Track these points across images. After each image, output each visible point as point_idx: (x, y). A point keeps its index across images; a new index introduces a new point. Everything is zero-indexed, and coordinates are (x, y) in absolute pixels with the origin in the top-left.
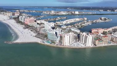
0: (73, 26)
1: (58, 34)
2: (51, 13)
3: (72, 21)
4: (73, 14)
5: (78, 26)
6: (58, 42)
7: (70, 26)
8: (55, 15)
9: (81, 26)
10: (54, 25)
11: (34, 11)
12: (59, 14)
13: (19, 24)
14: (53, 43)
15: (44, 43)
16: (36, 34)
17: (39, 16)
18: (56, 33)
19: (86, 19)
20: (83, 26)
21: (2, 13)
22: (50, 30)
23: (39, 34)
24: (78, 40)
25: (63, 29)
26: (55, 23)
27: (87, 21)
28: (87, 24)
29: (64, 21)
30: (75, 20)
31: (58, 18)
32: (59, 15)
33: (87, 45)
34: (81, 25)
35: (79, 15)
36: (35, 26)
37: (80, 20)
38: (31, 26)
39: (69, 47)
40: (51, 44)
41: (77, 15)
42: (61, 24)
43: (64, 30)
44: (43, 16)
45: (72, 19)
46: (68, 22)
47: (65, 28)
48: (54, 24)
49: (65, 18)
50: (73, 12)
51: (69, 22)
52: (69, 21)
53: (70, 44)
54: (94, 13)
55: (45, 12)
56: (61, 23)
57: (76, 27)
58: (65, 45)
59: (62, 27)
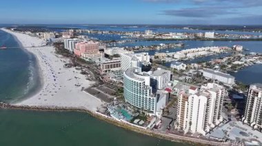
0: (204, 64)
1: (160, 86)
3: (199, 53)
4: (199, 38)
5: (222, 67)
6: (159, 116)
7: (196, 65)
8: (153, 39)
9: (230, 66)
10: (148, 60)
11: (107, 32)
13: (60, 56)
15: (109, 114)
16: (94, 82)
17: (114, 41)
18: (154, 83)
19: (240, 48)
20: (238, 65)
21: (38, 34)
22: (132, 72)
23: (102, 82)
24: (234, 112)
25: (175, 71)
26: (153, 57)
27: (246, 53)
28: (248, 60)
29: (178, 53)
30: (209, 51)
31: (161, 45)
32: (164, 40)
34: (229, 63)
35: (215, 40)
36: (97, 61)
37: (222, 51)
38: (87, 60)
40: (132, 121)
41: (209, 40)
42: (169, 60)
43: (180, 76)
45: (199, 49)
46: (188, 55)
47: (182, 71)
48: (149, 57)
49: (179, 45)
50: (200, 35)
51: (190, 56)
52: (192, 53)
54: (255, 37)
55: (131, 34)
56: (169, 56)
57: (217, 67)
58: (189, 133)
59: (173, 66)
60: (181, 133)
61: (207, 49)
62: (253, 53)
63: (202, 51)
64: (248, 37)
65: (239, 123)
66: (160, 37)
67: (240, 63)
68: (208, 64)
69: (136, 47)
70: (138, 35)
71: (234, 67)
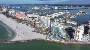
8: (39, 10)
32: (43, 10)
35: (58, 10)
36: (28, 20)
37: (64, 13)
45: (57, 13)
50: (53, 8)
51: (56, 16)
56: (50, 16)
59: (55, 20)
61: (59, 13)
66: (41, 9)
69: (37, 13)
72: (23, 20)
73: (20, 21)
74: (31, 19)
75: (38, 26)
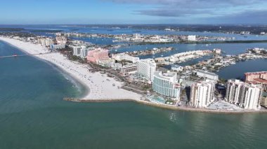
0: (195, 66)
2: (133, 39)
3: (188, 57)
4: (183, 41)
5: (208, 68)
6: (179, 101)
7: (190, 67)
8: (143, 43)
9: (213, 67)
11: (96, 35)
12: (153, 41)
13: (76, 62)
14: (170, 102)
16: (123, 83)
17: (110, 46)
19: (218, 51)
20: (219, 66)
21: (29, 39)
23: (128, 83)
24: (220, 96)
27: (224, 55)
28: (226, 62)
30: (195, 54)
31: (155, 49)
32: (153, 43)
33: (246, 108)
34: (213, 65)
35: (197, 43)
36: (113, 66)
37: (205, 54)
38: (103, 65)
39: (207, 110)
40: (166, 103)
42: (167, 63)
44: (119, 46)
45: (187, 53)
46: (181, 59)
49: (170, 49)
52: (183, 57)
53: (208, 104)
54: (230, 39)
55: (121, 38)
56: (166, 61)
57: (204, 68)
58: (198, 107)
59: (173, 68)
60: (194, 107)
61: (193, 52)
62: (228, 56)
63: (190, 55)
64: (224, 40)
65: (224, 101)
66: (149, 41)
67: (220, 64)
68: (198, 66)
69: (135, 52)
70: (128, 39)
71: (216, 67)
72: (103, 67)
73: (95, 68)
74: (120, 66)
75: (131, 79)
